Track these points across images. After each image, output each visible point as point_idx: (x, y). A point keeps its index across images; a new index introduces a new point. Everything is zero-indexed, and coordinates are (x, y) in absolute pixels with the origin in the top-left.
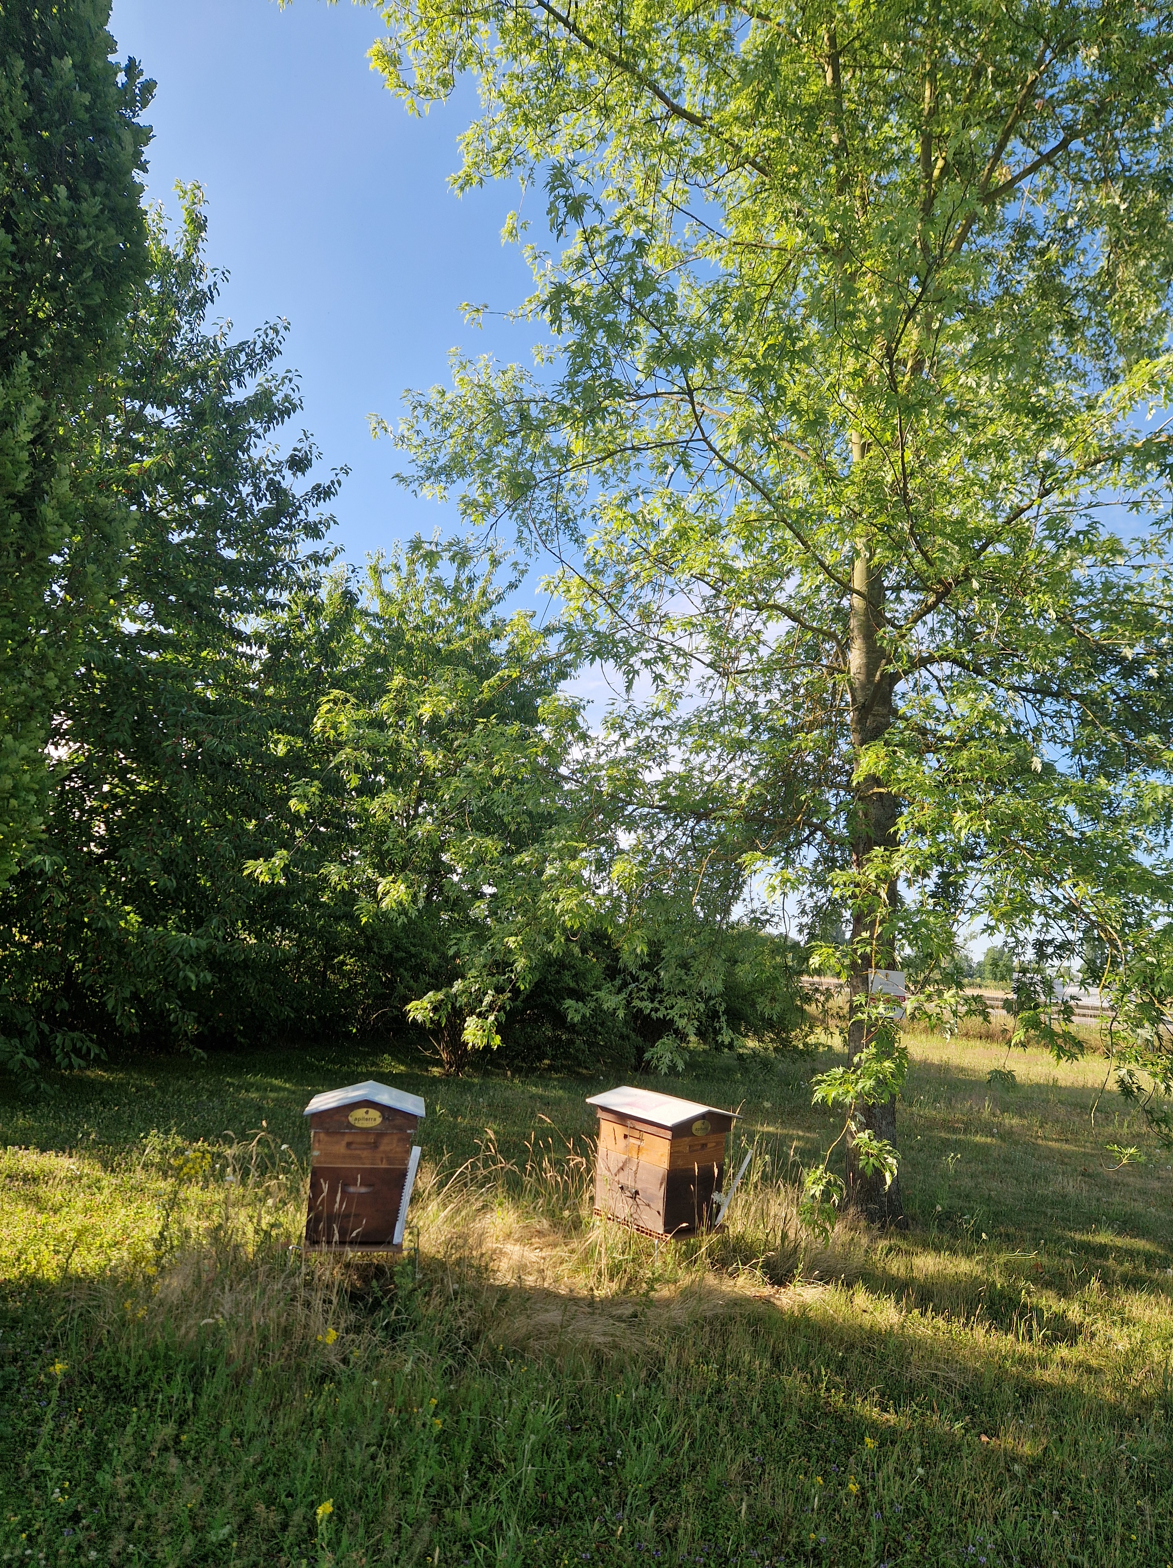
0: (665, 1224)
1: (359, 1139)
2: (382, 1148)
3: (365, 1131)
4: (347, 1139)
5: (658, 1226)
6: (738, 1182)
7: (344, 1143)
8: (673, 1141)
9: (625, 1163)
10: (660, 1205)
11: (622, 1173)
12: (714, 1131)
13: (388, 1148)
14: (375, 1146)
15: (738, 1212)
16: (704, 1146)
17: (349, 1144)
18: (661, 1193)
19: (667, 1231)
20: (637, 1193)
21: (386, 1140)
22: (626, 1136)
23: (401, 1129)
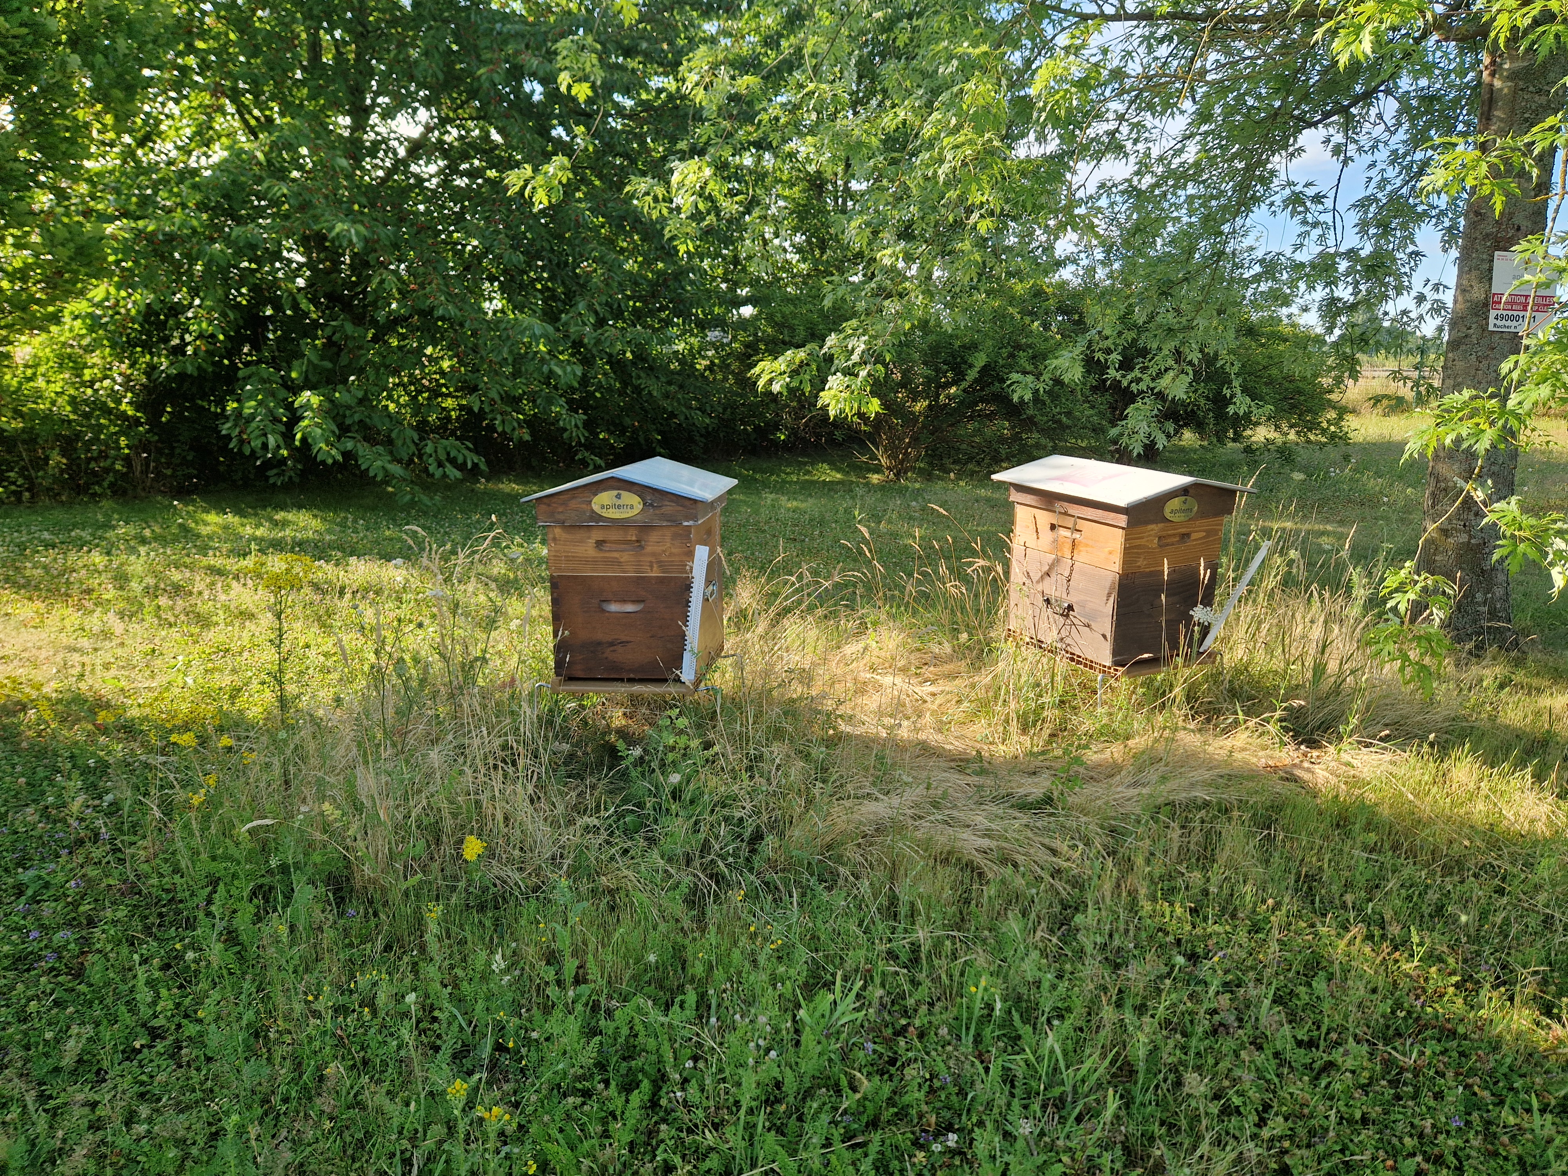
0: (1115, 653)
1: (614, 535)
2: (649, 549)
3: (621, 524)
4: (597, 535)
5: (1104, 655)
6: (1242, 588)
7: (592, 541)
8: (1129, 529)
9: (1052, 566)
10: (1106, 625)
11: (1047, 580)
12: (1203, 514)
13: (658, 549)
14: (639, 545)
15: (1240, 632)
16: (1185, 536)
17: (599, 544)
18: (1107, 608)
19: (1118, 663)
20: (1070, 608)
21: (654, 537)
22: (1053, 527)
23: (674, 521)
